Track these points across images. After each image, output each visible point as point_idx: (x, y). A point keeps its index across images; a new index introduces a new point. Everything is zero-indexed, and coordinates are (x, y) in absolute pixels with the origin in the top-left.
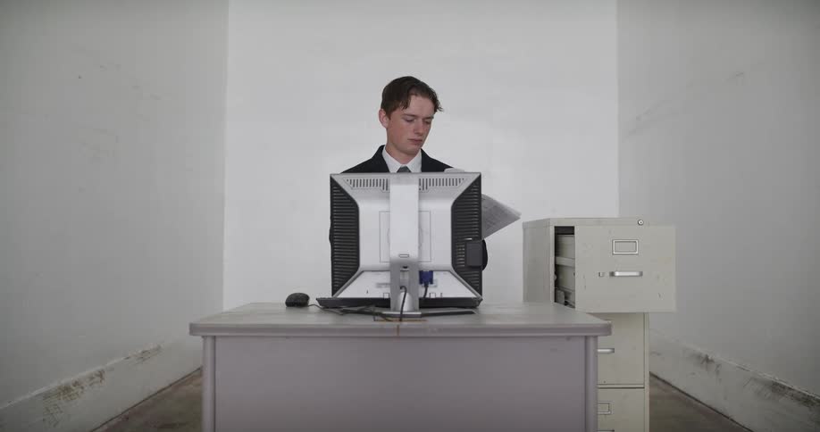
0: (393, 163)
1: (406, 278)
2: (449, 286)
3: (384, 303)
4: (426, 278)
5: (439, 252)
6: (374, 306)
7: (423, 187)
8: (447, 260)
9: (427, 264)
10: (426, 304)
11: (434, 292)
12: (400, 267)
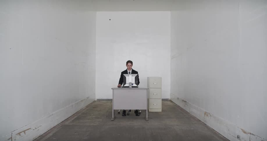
0: (128, 71)
1: (130, 84)
2: (135, 85)
3: (129, 87)
4: (132, 84)
5: (134, 82)
6: (128, 87)
7: (132, 75)
8: (135, 83)
9: (132, 83)
10: (132, 87)
11: (133, 86)
12: (130, 83)
